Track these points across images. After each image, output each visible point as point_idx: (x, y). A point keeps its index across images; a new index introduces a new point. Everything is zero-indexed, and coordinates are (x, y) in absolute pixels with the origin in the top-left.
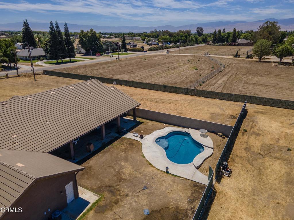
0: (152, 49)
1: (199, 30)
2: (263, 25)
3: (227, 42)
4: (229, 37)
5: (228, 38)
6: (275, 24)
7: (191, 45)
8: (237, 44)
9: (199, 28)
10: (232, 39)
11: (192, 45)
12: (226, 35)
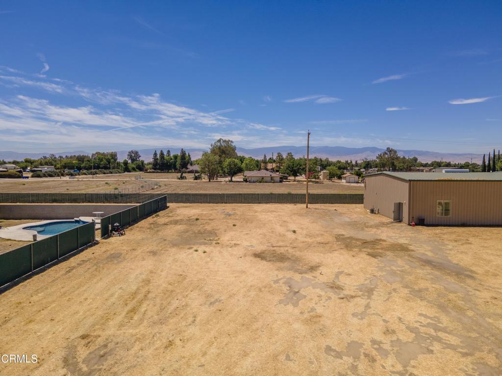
0: (39, 175)
1: (133, 155)
2: (215, 144)
3: (176, 169)
4: (177, 161)
5: (175, 163)
6: (230, 143)
7: (117, 172)
8: (188, 170)
9: (132, 152)
10: (181, 164)
11: (120, 173)
12: (171, 159)
